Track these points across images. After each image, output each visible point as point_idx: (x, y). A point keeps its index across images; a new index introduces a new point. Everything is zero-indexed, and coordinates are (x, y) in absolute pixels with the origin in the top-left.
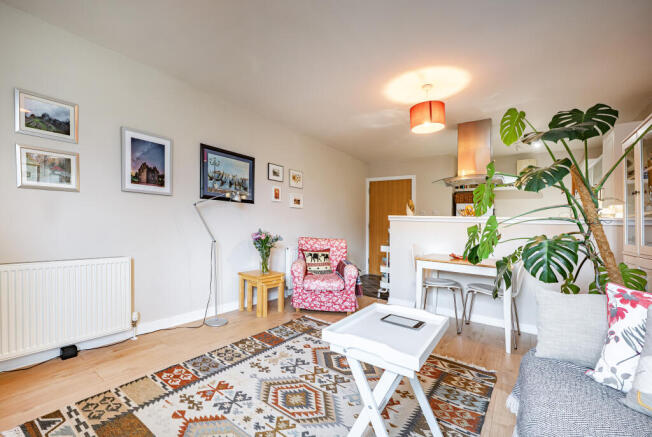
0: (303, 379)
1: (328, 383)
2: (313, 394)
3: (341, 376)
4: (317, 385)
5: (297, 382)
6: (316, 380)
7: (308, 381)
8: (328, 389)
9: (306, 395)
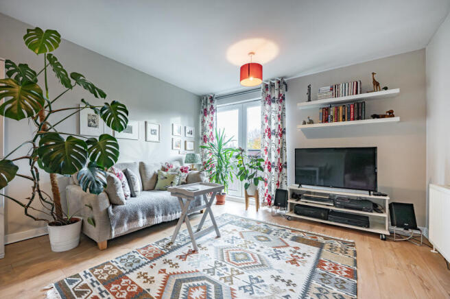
0: (240, 271)
1: (220, 268)
2: (231, 260)
3: (209, 275)
4: (229, 267)
5: (244, 268)
6: (230, 270)
7: (236, 269)
8: (221, 264)
9: (236, 260)
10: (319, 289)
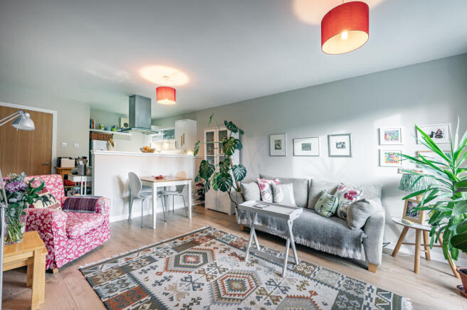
10: (127, 284)
